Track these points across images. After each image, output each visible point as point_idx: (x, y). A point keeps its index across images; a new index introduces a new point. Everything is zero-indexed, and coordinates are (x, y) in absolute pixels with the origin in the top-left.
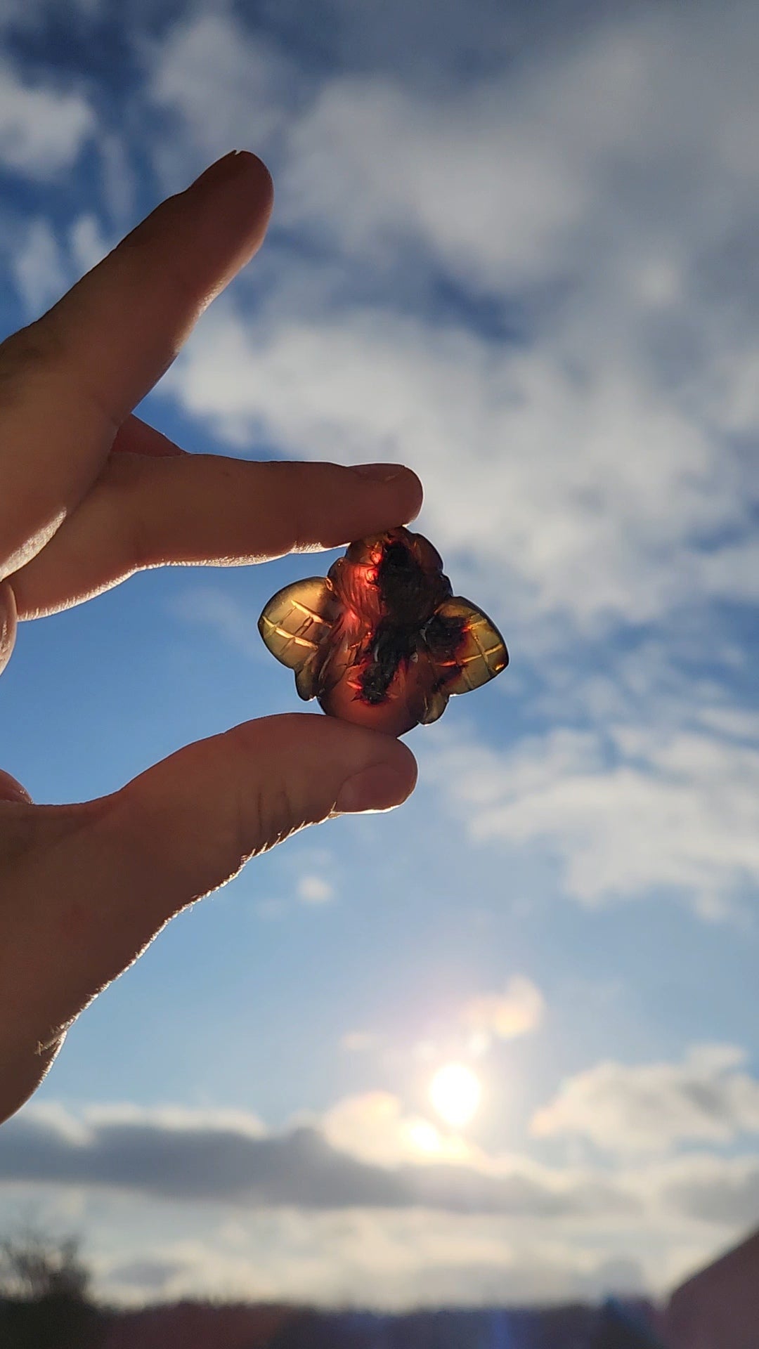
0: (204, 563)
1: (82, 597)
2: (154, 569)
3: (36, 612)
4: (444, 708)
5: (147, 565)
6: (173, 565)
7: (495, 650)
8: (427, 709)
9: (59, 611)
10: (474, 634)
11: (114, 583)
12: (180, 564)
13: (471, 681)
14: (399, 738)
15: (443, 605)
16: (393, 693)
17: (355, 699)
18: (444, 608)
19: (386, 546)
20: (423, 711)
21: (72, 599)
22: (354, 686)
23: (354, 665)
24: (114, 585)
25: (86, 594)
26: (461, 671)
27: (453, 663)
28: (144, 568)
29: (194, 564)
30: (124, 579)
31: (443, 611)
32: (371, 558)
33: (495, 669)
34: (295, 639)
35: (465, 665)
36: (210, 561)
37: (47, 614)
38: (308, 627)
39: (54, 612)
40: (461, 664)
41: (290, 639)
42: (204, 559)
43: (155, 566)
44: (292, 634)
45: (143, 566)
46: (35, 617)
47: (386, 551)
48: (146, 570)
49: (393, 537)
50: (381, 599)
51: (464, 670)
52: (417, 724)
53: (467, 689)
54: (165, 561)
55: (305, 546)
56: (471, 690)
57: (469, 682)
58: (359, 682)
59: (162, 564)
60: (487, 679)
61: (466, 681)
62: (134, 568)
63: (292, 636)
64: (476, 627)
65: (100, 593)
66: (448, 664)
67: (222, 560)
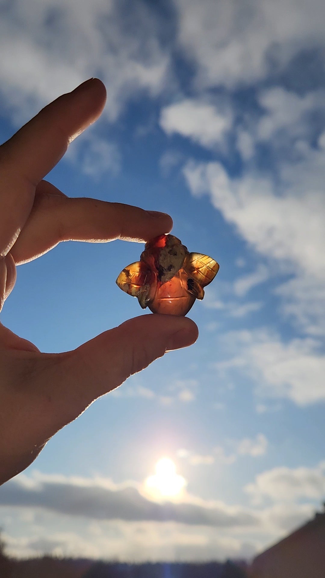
12: (76, 240)
42: (85, 239)
43: (67, 240)
45: (62, 240)
54: (70, 238)
67: (92, 240)
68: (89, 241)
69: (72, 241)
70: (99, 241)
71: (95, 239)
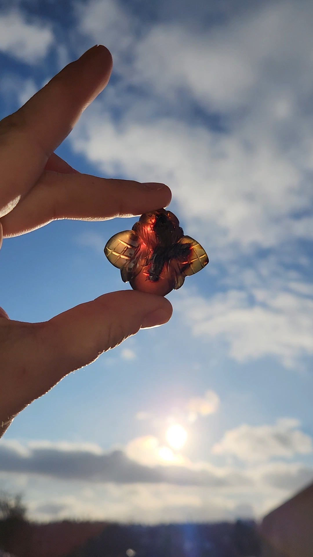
0: (81, 219)
1: (30, 230)
2: (60, 220)
3: (10, 235)
4: (184, 282)
5: (57, 218)
6: (68, 219)
7: (203, 256)
8: (177, 282)
9: (20, 235)
10: (195, 250)
11: (43, 225)
12: (71, 219)
13: (194, 270)
14: (164, 297)
15: (181, 239)
16: (162, 277)
17: (146, 280)
18: (182, 240)
19: (157, 215)
20: (175, 284)
21: (26, 231)
22: (146, 275)
23: (146, 265)
24: (43, 226)
25: (32, 229)
26: (190, 266)
27: (187, 262)
28: (56, 219)
29: (76, 219)
30: (47, 223)
31: (182, 241)
32: (151, 220)
33: (203, 264)
34: (120, 256)
35: (192, 263)
36: (83, 218)
37: (15, 236)
38: (126, 251)
39: (17, 236)
40: (190, 263)
41: (118, 256)
42: (81, 218)
43: (60, 219)
44: (119, 254)
45: (56, 218)
46: (10, 237)
47: (157, 217)
48: (57, 220)
49: (160, 211)
50: (156, 237)
51: (191, 265)
52: (173, 289)
53: (193, 273)
54: (65, 217)
55: (123, 215)
56: (194, 274)
57: (193, 270)
58: (148, 273)
59: (64, 218)
60: (200, 269)
61: (192, 270)
62: (52, 219)
63: (119, 255)
64: (195, 247)
65: (37, 229)
66: (185, 263)
67: (88, 218)
68: (86, 219)
69: (67, 219)
70: (96, 220)
71: (92, 218)
